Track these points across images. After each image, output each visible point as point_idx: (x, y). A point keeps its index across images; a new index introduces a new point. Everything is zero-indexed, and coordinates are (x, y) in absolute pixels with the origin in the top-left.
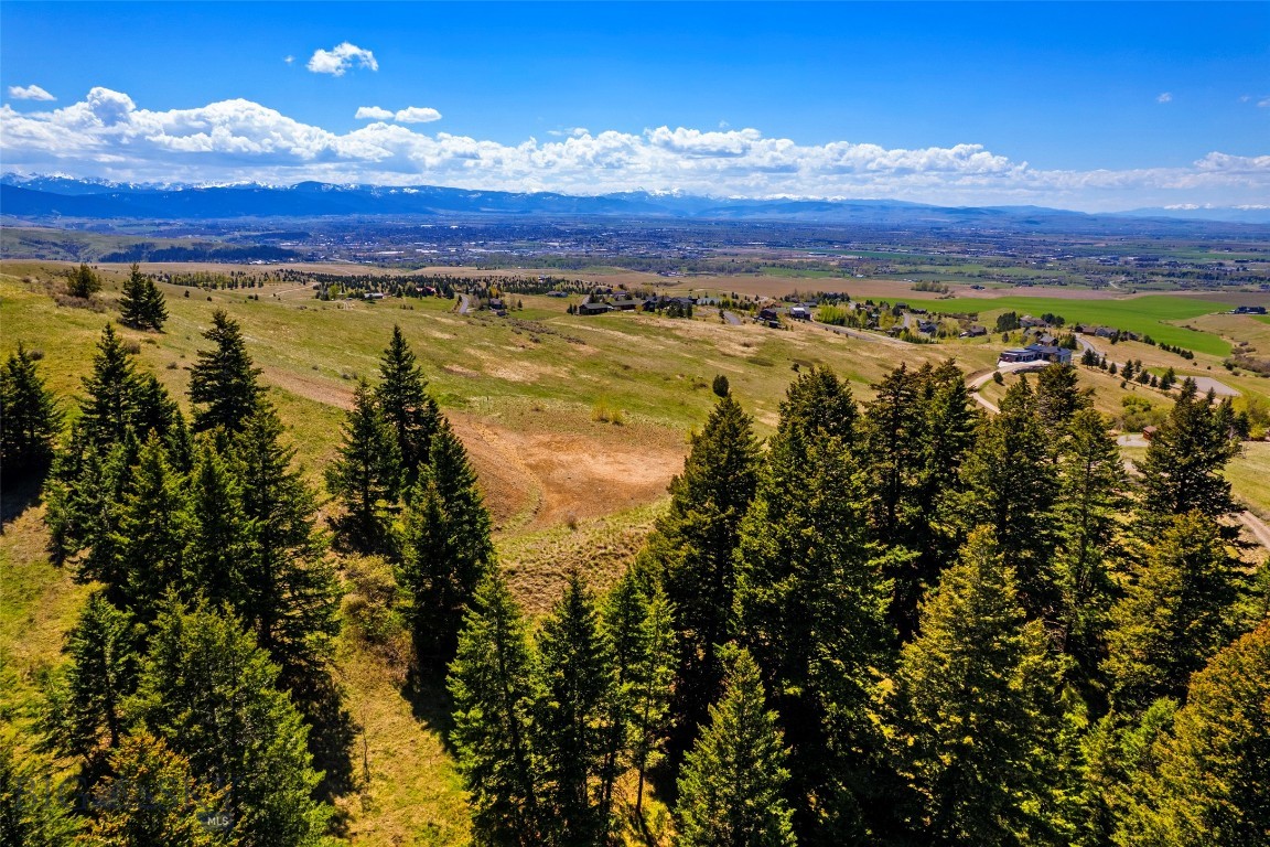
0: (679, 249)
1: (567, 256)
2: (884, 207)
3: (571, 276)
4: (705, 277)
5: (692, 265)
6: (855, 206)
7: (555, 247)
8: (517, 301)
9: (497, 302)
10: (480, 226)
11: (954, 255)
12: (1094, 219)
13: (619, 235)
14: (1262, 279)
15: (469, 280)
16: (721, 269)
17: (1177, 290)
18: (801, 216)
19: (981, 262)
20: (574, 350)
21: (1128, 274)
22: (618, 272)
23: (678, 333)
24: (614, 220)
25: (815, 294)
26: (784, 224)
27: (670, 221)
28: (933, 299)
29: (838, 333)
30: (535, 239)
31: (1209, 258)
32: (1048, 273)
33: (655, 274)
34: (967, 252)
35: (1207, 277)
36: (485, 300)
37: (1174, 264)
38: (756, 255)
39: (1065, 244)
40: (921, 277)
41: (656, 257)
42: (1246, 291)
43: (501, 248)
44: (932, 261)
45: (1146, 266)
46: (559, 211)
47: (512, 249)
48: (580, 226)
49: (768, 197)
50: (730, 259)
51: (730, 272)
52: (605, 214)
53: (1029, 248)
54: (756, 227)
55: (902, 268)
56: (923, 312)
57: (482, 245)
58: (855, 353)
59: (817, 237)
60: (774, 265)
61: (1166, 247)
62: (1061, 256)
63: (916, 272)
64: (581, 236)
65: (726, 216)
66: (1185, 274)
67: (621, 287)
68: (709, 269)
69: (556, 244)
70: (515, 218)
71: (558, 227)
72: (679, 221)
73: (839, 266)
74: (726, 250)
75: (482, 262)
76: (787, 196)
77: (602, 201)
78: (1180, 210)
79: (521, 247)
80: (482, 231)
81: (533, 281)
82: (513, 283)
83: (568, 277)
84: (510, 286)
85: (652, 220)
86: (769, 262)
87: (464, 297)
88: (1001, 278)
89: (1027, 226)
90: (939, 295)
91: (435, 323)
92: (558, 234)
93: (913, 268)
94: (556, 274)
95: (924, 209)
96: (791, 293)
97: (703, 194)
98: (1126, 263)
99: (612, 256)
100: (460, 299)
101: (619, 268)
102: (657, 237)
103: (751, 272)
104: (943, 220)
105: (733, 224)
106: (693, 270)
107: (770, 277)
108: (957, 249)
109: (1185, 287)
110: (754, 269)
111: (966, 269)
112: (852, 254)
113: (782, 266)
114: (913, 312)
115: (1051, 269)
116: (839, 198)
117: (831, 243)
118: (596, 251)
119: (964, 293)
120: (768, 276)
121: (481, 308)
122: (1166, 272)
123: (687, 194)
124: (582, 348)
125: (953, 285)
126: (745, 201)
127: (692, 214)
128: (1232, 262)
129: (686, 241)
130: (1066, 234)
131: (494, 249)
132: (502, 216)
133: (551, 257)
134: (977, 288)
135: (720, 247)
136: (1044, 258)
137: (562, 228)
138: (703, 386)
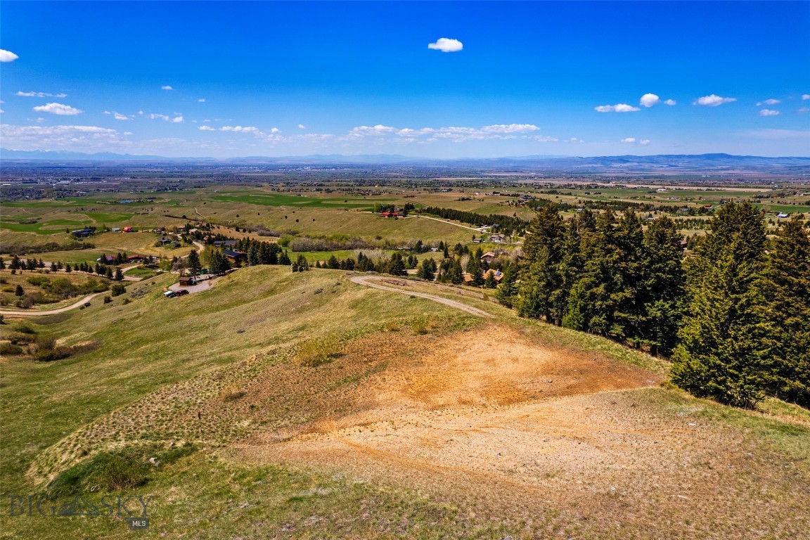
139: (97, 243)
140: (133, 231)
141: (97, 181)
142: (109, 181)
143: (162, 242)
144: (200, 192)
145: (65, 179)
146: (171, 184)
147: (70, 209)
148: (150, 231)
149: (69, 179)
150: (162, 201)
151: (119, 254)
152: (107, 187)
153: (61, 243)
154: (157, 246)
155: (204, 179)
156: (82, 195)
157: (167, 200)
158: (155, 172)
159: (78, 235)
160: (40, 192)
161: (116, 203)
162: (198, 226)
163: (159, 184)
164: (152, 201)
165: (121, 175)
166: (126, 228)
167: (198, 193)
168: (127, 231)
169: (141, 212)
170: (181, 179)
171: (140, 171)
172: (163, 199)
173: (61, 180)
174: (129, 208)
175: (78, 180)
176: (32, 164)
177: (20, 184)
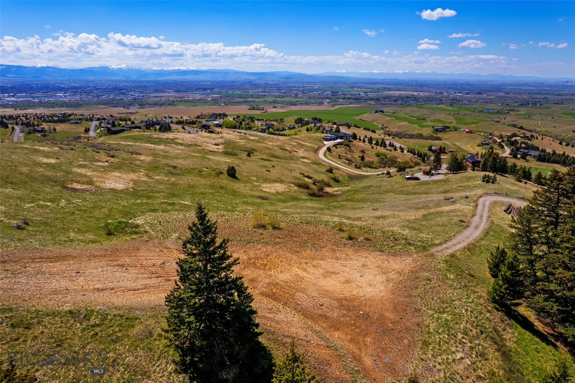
0: (132, 95)
1: (69, 101)
2: (226, 72)
3: (78, 112)
4: (149, 109)
5: (140, 103)
6: (213, 72)
7: (60, 96)
8: (52, 127)
9: (39, 128)
10: (9, 85)
11: (260, 93)
12: (311, 76)
13: (97, 89)
14: (374, 99)
15: (12, 116)
16: (156, 104)
17: (348, 104)
18: (188, 77)
19: (273, 96)
20: (138, 160)
21: (330, 99)
22: (101, 108)
23: (177, 141)
24: (92, 81)
25: (211, 114)
26: (181, 81)
27: (123, 81)
28: (259, 113)
29: (240, 133)
30: (48, 92)
31: (355, 91)
32: (301, 100)
33: (122, 108)
34: (266, 92)
35: (357, 99)
36: (32, 128)
37: (344, 94)
38: (171, 96)
39: (303, 87)
40: (251, 104)
41: (120, 99)
42: (370, 104)
43: (26, 98)
44: (252, 96)
45: (335, 95)
46: (58, 77)
47: (34, 98)
48: (73, 85)
49: (171, 69)
50: (159, 99)
51: (161, 105)
52: (86, 78)
53: (290, 89)
54: (168, 83)
55: (240, 100)
56: (262, 120)
57: (13, 96)
58: (265, 143)
59: (198, 87)
60: (181, 101)
61: (339, 87)
62: (303, 92)
63: (247, 102)
64: (75, 90)
65: (152, 78)
66: (349, 98)
67: (111, 116)
68: (149, 104)
69: (61, 95)
70: (32, 81)
71: (60, 85)
72: (127, 81)
73: (212, 100)
74: (155, 95)
75: (15, 106)
76: (180, 68)
77: (82, 71)
78: (340, 73)
79: (39, 97)
80: (10, 88)
81: (54, 115)
82: (42, 117)
83: (75, 112)
84: (42, 118)
85: (113, 81)
86: (179, 100)
87: (16, 127)
88: (282, 103)
89: (286, 80)
90: (261, 111)
91: (37, 151)
92: (61, 89)
93: (245, 100)
94: (68, 111)
95: (243, 73)
96: (200, 114)
97: (137, 68)
98: (328, 94)
99: (95, 100)
100: (13, 128)
101: (102, 106)
102: (118, 89)
103: (171, 105)
104: (252, 78)
105: (156, 82)
106: (142, 105)
107: (181, 107)
108: (260, 90)
109: (351, 103)
110: (172, 103)
111: (268, 99)
112: (216, 94)
113: (185, 101)
114: (258, 120)
115: (301, 98)
116: (205, 69)
117: (205, 89)
118: (85, 98)
119: (271, 110)
120: (180, 106)
121: (29, 133)
122: (342, 98)
123: (130, 67)
124: (142, 158)
125: (265, 107)
126: (160, 70)
127: (134, 77)
128: (363, 93)
129: (134, 91)
130: (302, 83)
131: (21, 98)
132: (22, 80)
133: (60, 101)
134: (275, 107)
135: (153, 93)
136: (297, 93)
137: (63, 86)
138: (221, 173)
139: (445, 137)
140: (471, 133)
141: (480, 94)
142: (488, 95)
143: (483, 143)
144: (556, 108)
145: (460, 93)
146: (535, 100)
147: (450, 113)
148: (482, 134)
149: (462, 93)
150: (518, 113)
151: (441, 147)
152: (484, 100)
153: (425, 134)
154: (479, 146)
155: (568, 97)
156: (465, 104)
157: (522, 113)
158: (527, 90)
159: (437, 130)
160: (442, 100)
161: (481, 111)
162: (522, 135)
163: (524, 99)
164: (508, 112)
165: (499, 91)
166: (467, 130)
167: (553, 109)
168: (467, 132)
169: (496, 120)
170: (546, 96)
171: (515, 89)
172: (520, 111)
173: (458, 93)
174: (488, 116)
175: (468, 94)
176: (445, 82)
177: (433, 95)
